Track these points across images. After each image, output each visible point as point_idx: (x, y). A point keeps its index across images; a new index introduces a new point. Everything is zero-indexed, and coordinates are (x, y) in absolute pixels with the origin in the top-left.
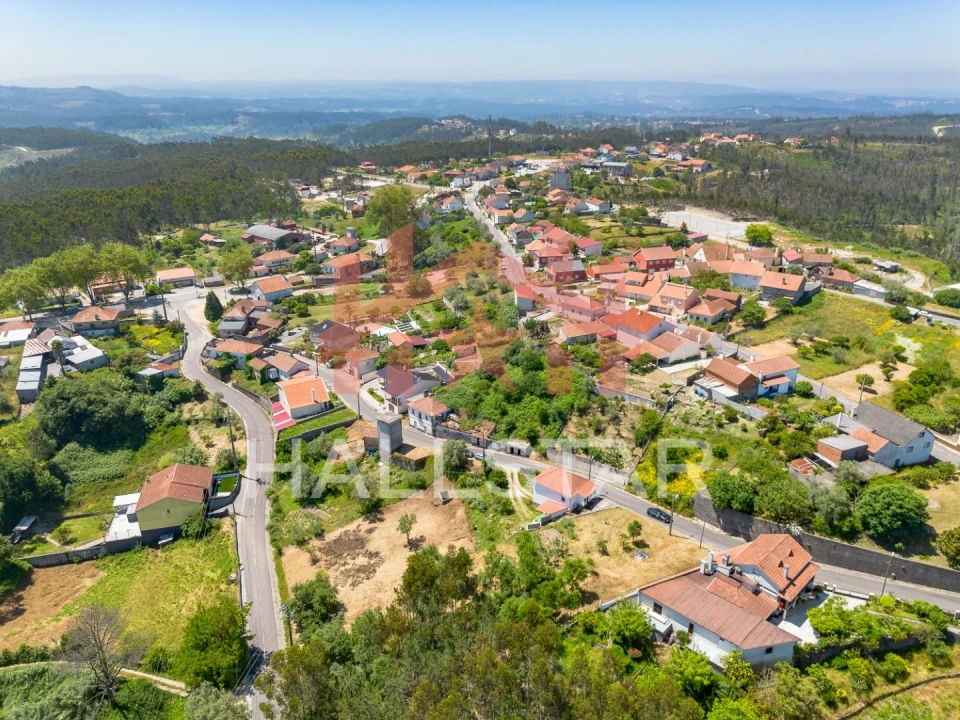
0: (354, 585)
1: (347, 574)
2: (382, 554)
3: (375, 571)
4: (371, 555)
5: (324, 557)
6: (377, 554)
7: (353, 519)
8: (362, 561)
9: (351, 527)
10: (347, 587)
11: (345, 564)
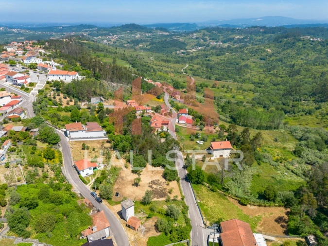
0: (158, 180)
1: (160, 184)
2: (147, 186)
3: (151, 182)
4: (151, 187)
5: (167, 193)
6: (149, 186)
7: (154, 202)
8: (155, 186)
9: (155, 199)
10: (160, 180)
11: (160, 187)
